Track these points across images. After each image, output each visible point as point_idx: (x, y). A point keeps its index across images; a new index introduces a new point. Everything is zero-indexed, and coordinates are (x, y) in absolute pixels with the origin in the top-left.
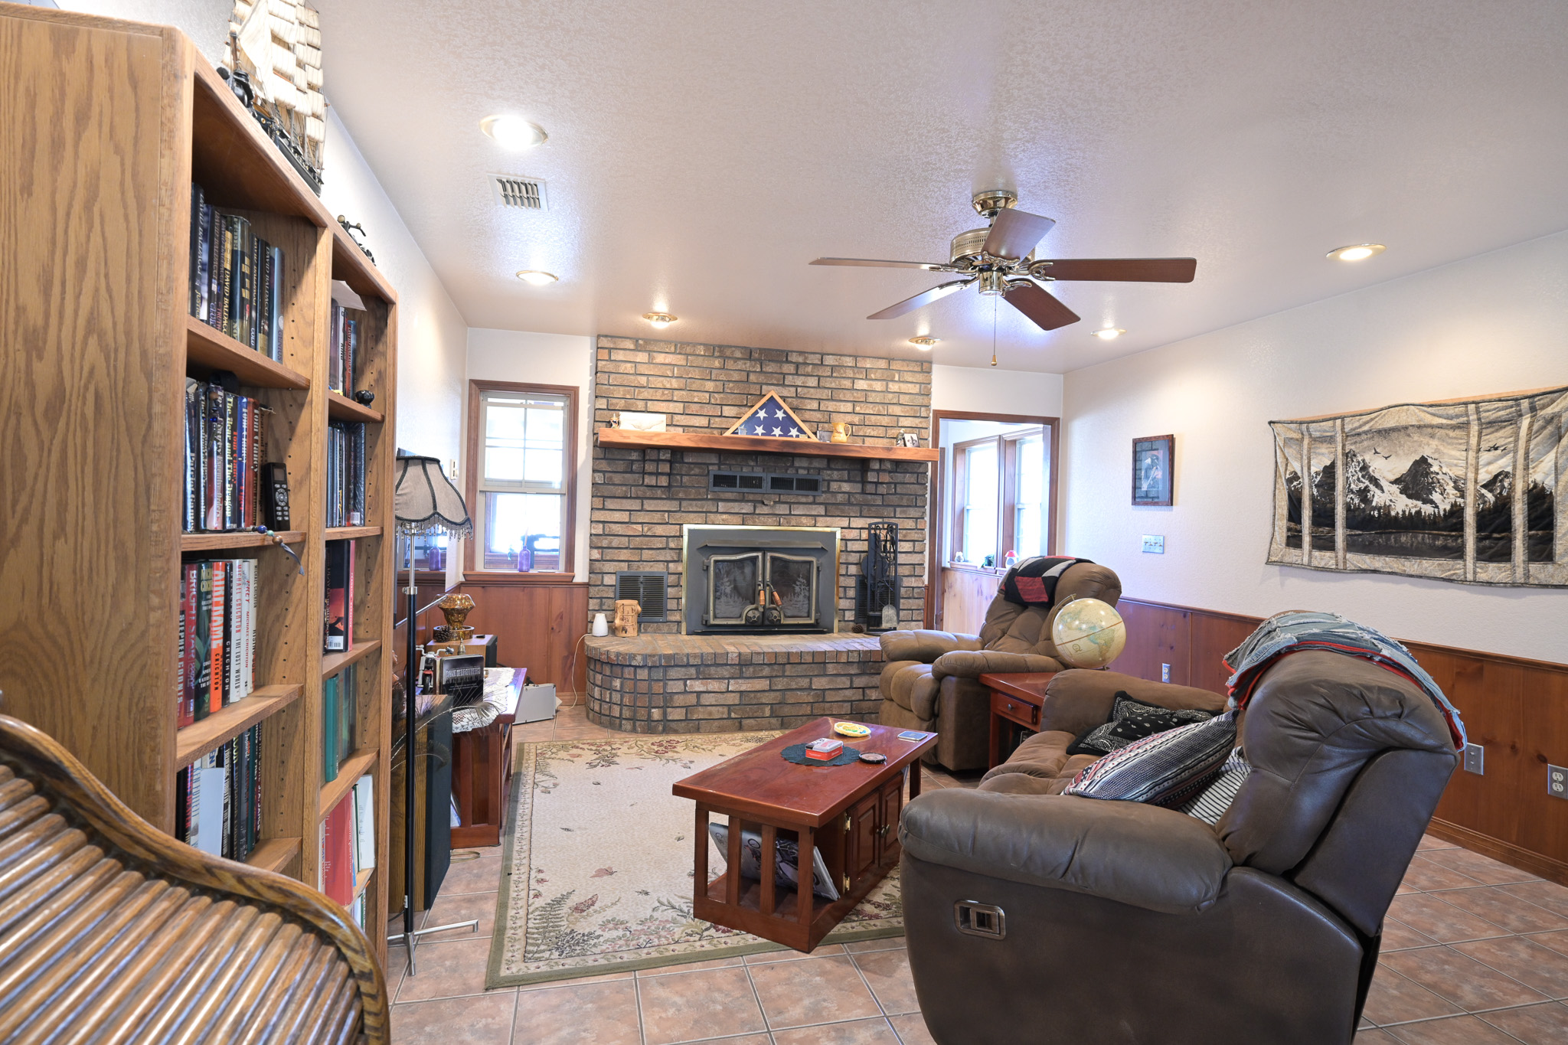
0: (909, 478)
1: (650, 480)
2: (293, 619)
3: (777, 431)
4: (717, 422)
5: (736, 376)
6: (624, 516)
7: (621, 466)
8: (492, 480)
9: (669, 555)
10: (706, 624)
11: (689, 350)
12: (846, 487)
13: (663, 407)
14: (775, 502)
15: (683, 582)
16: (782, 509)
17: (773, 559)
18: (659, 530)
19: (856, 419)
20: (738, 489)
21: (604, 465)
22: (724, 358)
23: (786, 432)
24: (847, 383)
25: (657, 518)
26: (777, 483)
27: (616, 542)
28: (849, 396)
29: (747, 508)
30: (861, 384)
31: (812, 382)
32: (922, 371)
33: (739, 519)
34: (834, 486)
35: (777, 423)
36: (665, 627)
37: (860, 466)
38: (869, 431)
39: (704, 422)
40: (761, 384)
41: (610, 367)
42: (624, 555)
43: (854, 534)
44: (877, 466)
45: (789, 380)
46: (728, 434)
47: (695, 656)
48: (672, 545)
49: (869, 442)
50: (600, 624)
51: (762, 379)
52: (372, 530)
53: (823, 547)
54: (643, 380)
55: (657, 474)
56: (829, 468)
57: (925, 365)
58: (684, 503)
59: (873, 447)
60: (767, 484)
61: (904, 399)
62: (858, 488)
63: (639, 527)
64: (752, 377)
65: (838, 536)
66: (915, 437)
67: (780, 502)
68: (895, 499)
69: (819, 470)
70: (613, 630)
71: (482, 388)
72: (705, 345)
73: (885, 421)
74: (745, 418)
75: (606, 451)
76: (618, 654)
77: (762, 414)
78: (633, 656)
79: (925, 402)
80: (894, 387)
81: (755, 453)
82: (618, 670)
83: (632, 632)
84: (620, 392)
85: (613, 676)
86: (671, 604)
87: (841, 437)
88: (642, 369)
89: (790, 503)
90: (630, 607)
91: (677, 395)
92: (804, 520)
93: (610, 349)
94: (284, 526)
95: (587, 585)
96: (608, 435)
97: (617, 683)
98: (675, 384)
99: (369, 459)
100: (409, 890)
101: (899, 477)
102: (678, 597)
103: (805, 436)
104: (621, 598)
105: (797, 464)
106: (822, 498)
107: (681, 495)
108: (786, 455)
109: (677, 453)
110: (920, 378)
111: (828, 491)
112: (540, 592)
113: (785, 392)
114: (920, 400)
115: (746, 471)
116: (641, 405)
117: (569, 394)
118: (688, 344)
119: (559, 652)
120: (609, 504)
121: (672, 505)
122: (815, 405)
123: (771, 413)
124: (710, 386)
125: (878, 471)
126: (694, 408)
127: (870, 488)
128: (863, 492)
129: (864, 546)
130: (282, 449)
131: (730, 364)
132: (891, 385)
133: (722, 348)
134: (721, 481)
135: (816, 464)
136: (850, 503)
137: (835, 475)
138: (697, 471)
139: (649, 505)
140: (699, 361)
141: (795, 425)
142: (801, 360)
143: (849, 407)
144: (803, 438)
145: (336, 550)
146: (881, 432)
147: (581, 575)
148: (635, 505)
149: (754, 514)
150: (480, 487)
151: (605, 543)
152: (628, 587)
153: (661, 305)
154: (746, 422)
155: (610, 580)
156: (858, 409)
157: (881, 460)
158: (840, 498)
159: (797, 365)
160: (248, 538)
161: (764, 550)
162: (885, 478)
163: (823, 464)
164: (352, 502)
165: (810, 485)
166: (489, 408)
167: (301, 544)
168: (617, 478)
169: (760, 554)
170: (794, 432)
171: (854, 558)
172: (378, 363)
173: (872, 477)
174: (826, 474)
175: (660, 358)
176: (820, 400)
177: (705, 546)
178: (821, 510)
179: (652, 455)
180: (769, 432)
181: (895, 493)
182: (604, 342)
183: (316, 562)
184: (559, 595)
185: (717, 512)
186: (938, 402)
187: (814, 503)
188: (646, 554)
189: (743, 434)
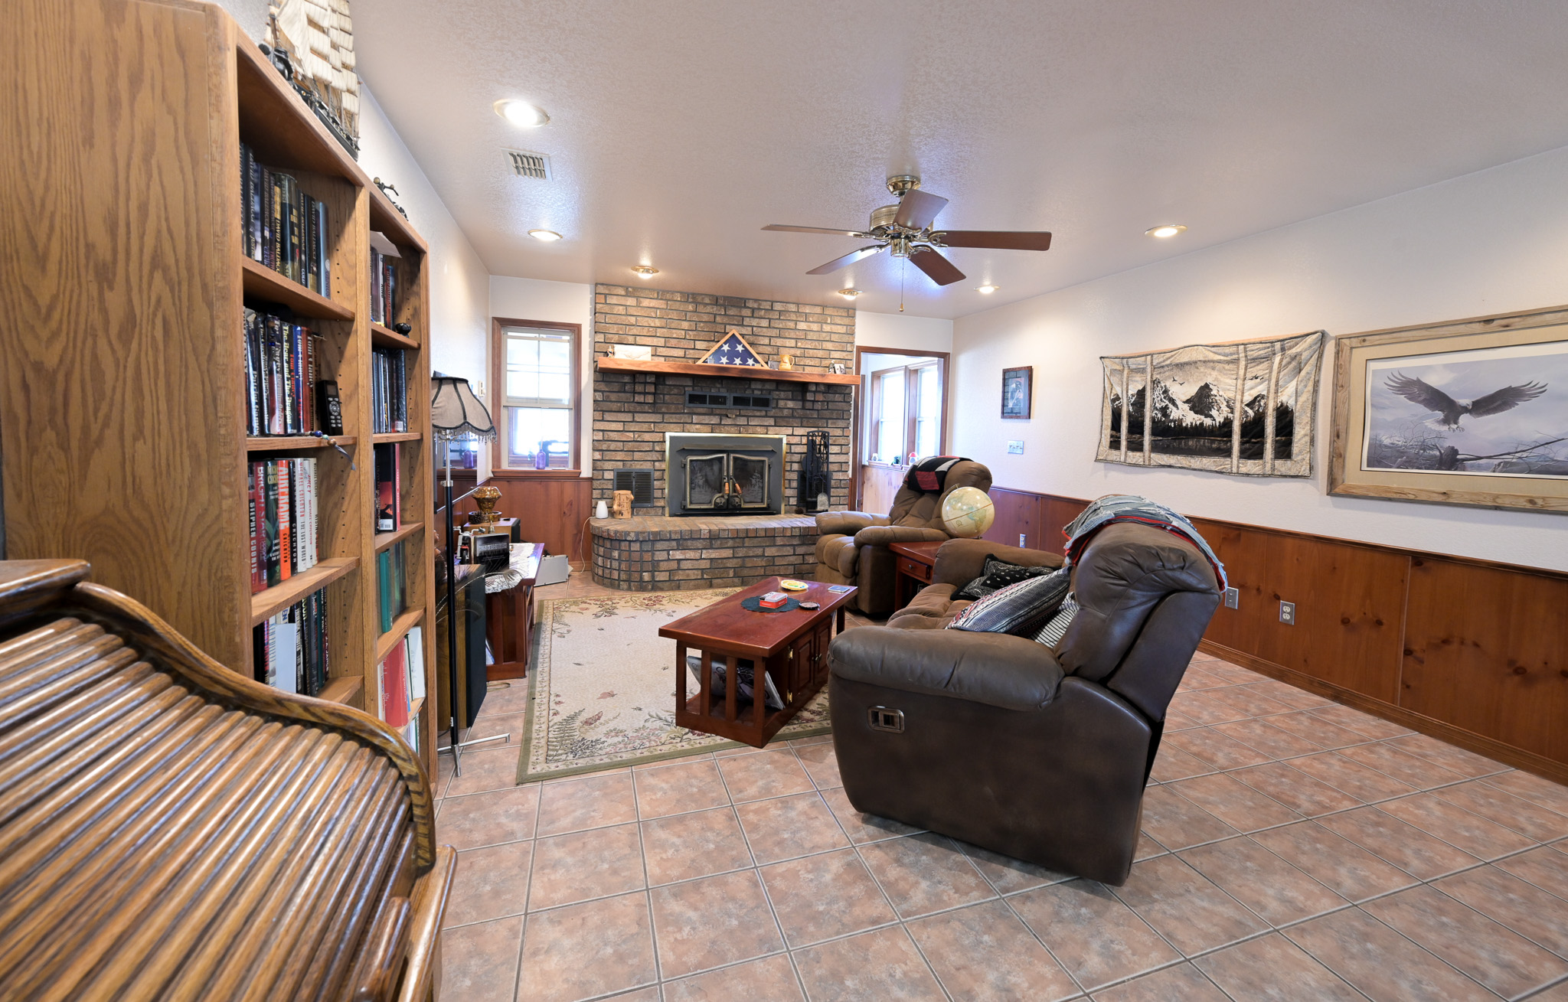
0: (837, 397)
1: (638, 398)
2: (349, 506)
3: (738, 361)
4: (691, 353)
5: (705, 318)
6: (620, 426)
7: (616, 387)
8: (512, 398)
9: (655, 456)
10: (684, 508)
11: (668, 296)
12: (790, 404)
13: (648, 341)
14: (736, 416)
15: (666, 476)
16: (742, 421)
17: (735, 458)
18: (647, 437)
19: (798, 352)
20: (708, 405)
21: (603, 387)
22: (696, 303)
23: (744, 362)
24: (791, 325)
25: (645, 427)
26: (739, 401)
27: (613, 446)
28: (792, 335)
29: (715, 420)
30: (802, 326)
31: (765, 323)
32: (848, 316)
33: (709, 428)
34: (781, 403)
35: (737, 355)
36: (652, 511)
37: (800, 388)
38: (808, 362)
39: (681, 353)
40: (725, 325)
41: (606, 309)
42: (620, 456)
43: (796, 440)
44: (814, 389)
45: (747, 321)
46: (700, 362)
47: (676, 532)
48: (657, 448)
49: (808, 370)
50: (602, 509)
51: (726, 320)
52: (414, 436)
53: (773, 450)
54: (633, 320)
55: (645, 393)
56: (777, 389)
57: (851, 311)
58: (666, 416)
59: (811, 373)
60: (730, 401)
61: (834, 337)
62: (799, 405)
63: (631, 435)
64: (718, 319)
65: (785, 442)
66: (843, 366)
67: (740, 415)
68: (827, 414)
69: (770, 391)
70: (612, 513)
71: (503, 324)
72: (681, 293)
73: (820, 354)
74: (713, 350)
75: (607, 376)
76: (616, 532)
77: (726, 348)
78: (628, 533)
79: (850, 340)
80: (827, 328)
81: (720, 378)
82: (616, 544)
83: (627, 515)
84: (614, 329)
85: (613, 549)
86: (657, 494)
87: (787, 366)
88: (631, 311)
89: (748, 417)
90: (625, 496)
91: (660, 332)
92: (759, 429)
93: (606, 295)
94: (338, 431)
95: (591, 480)
96: (606, 363)
97: (616, 554)
98: (658, 323)
99: (409, 379)
100: (454, 713)
101: (830, 397)
102: (663, 488)
103: (759, 365)
104: (618, 489)
105: (753, 386)
106: (772, 412)
107: (663, 410)
108: (745, 379)
109: (660, 377)
110: (847, 321)
111: (777, 407)
112: (554, 485)
113: (744, 331)
114: (846, 338)
115: (714, 392)
116: (631, 339)
117: (574, 330)
118: (668, 292)
119: (570, 530)
120: (608, 416)
121: (657, 418)
122: (766, 341)
123: (733, 346)
124: (685, 325)
125: (815, 392)
126: (673, 342)
127: (809, 405)
128: (803, 408)
129: (804, 449)
130: (333, 370)
131: (701, 308)
132: (824, 326)
133: (694, 295)
134: (694, 399)
135: (768, 386)
136: (793, 417)
137: (782, 395)
138: (676, 391)
139: (639, 417)
140: (677, 306)
141: (751, 356)
142: (756, 306)
143: (792, 343)
144: (757, 367)
145: (383, 451)
146: (816, 362)
147: (586, 471)
148: (628, 417)
149: (720, 424)
150: (504, 403)
151: (604, 447)
152: (623, 480)
153: (646, 261)
154: (713, 354)
155: (609, 475)
156: (799, 345)
157: (817, 384)
158: (786, 412)
159: (753, 310)
160: (307, 441)
161: (728, 452)
162: (820, 397)
163: (773, 386)
164: (396, 413)
165: (763, 403)
166: (509, 340)
167: (353, 447)
168: (613, 397)
169: (725, 455)
170: (750, 361)
171: (797, 458)
172: (413, 301)
173: (810, 397)
174: (775, 394)
175: (646, 303)
176: (770, 337)
177: (682, 449)
178: (771, 421)
179: (641, 379)
180: (731, 361)
181: (828, 409)
182: (601, 289)
183: (367, 461)
184: (569, 487)
185: (692, 423)
186: (860, 340)
187: (766, 416)
188: (637, 456)
189: (711, 363)
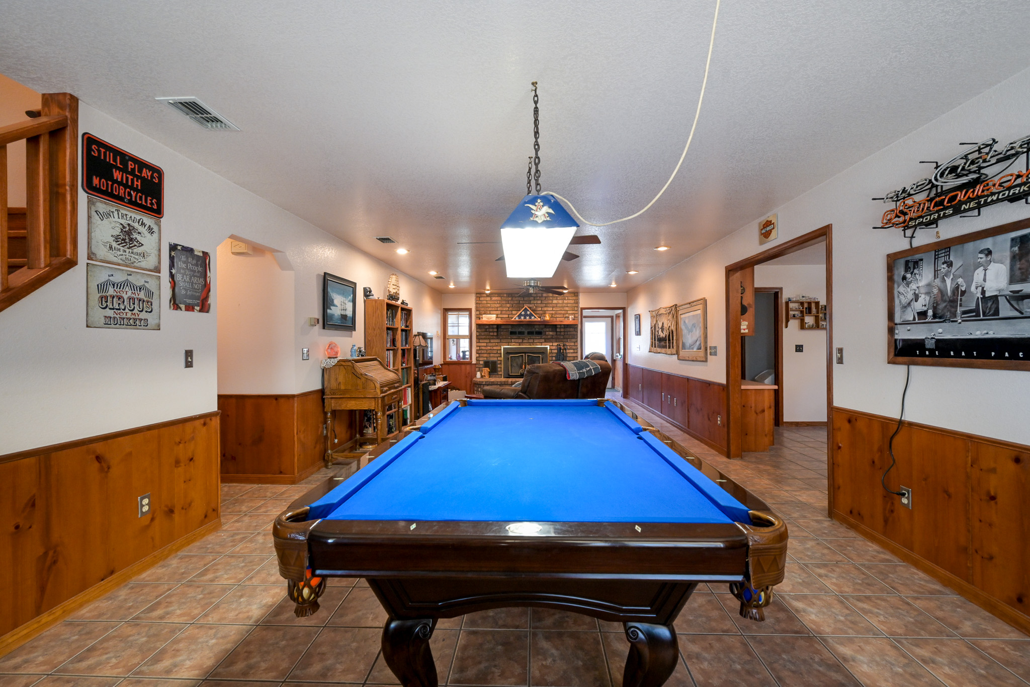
0: (571, 329)
1: (491, 334)
2: (397, 359)
3: (528, 318)
4: (510, 316)
5: (516, 302)
6: (485, 344)
7: (483, 330)
8: (450, 335)
9: (497, 355)
10: (509, 375)
11: (502, 295)
12: (551, 333)
13: (495, 312)
14: (528, 339)
15: (502, 363)
16: (531, 341)
17: (528, 355)
18: (495, 348)
19: (554, 312)
20: (517, 335)
21: (479, 330)
22: (512, 297)
23: (530, 318)
24: (551, 302)
25: (494, 344)
26: (529, 333)
27: (483, 352)
28: (551, 306)
29: (520, 341)
30: (555, 302)
31: (539, 302)
32: (575, 296)
33: (518, 344)
34: (547, 333)
35: (528, 315)
36: (497, 376)
37: (554, 327)
38: (558, 316)
39: (507, 316)
40: (523, 304)
41: (480, 302)
42: (485, 355)
43: (554, 347)
44: (559, 327)
45: (532, 302)
46: (513, 319)
47: (499, 382)
48: (499, 352)
49: (558, 319)
50: (478, 375)
51: (524, 302)
52: (409, 348)
53: (543, 352)
54: (489, 305)
55: (493, 332)
56: (545, 328)
57: (576, 294)
58: (502, 340)
59: (560, 320)
60: (526, 333)
61: (569, 305)
62: (555, 333)
63: (489, 347)
64: (521, 302)
65: (548, 348)
66: (573, 317)
67: (530, 339)
68: (567, 336)
69: (542, 329)
70: (482, 377)
71: (446, 311)
72: (506, 294)
73: (563, 312)
74: (518, 314)
75: (480, 326)
76: (479, 381)
77: (523, 313)
78: (483, 382)
79: (576, 306)
80: (565, 302)
81: (520, 325)
82: (480, 386)
83: (487, 377)
84: (483, 309)
85: (479, 388)
86: (499, 369)
87: (547, 318)
88: (489, 302)
89: (534, 339)
90: (486, 370)
91: (499, 309)
92: (538, 344)
93: (479, 297)
94: (396, 347)
95: (475, 364)
96: (480, 322)
97: (480, 389)
98: (498, 305)
99: (409, 335)
100: (419, 412)
101: (568, 329)
102: (501, 367)
103: (536, 318)
104: (485, 367)
105: (535, 327)
106: (544, 337)
107: (501, 338)
108: (530, 325)
109: (498, 326)
110: (574, 298)
111: (545, 335)
112: (463, 366)
113: (531, 306)
114: (574, 305)
115: (520, 330)
116: (488, 312)
117: (469, 310)
118: (501, 294)
119: (469, 383)
120: (481, 341)
121: (498, 341)
122: (540, 309)
123: (526, 312)
124: (508, 305)
125: (560, 328)
126: (504, 312)
127: (558, 333)
128: (556, 335)
129: (556, 351)
130: (395, 337)
131: (514, 299)
132: (564, 301)
133: (511, 294)
134: (512, 333)
135: (541, 327)
136: (552, 338)
137: (547, 330)
138: (505, 330)
139: (492, 341)
140: (505, 298)
141: (533, 315)
142: (535, 295)
143: (551, 309)
144: (536, 319)
145: (403, 350)
146: (562, 316)
147: (474, 361)
148: (488, 341)
149: (522, 342)
150: (447, 337)
151: (480, 352)
152: (486, 364)
153: (488, 287)
154: (518, 316)
155: (482, 362)
156: (554, 309)
157: (560, 325)
158: (549, 337)
159: (534, 297)
160: (392, 348)
161: (525, 353)
162: (562, 330)
163: (544, 327)
164: (406, 343)
165: (539, 333)
166: (449, 316)
167: (398, 349)
168: (483, 334)
169: (524, 354)
170: (533, 318)
171: (554, 355)
172: (409, 320)
173: (558, 330)
174: (545, 330)
175: (494, 299)
176: (542, 307)
177: (508, 352)
178: (543, 341)
179: (492, 327)
180: (525, 318)
181: (567, 334)
182: (478, 295)
183: (400, 352)
184: (468, 367)
185: (511, 342)
186: (581, 305)
187: (541, 338)
188: (491, 355)
189: (517, 319)
